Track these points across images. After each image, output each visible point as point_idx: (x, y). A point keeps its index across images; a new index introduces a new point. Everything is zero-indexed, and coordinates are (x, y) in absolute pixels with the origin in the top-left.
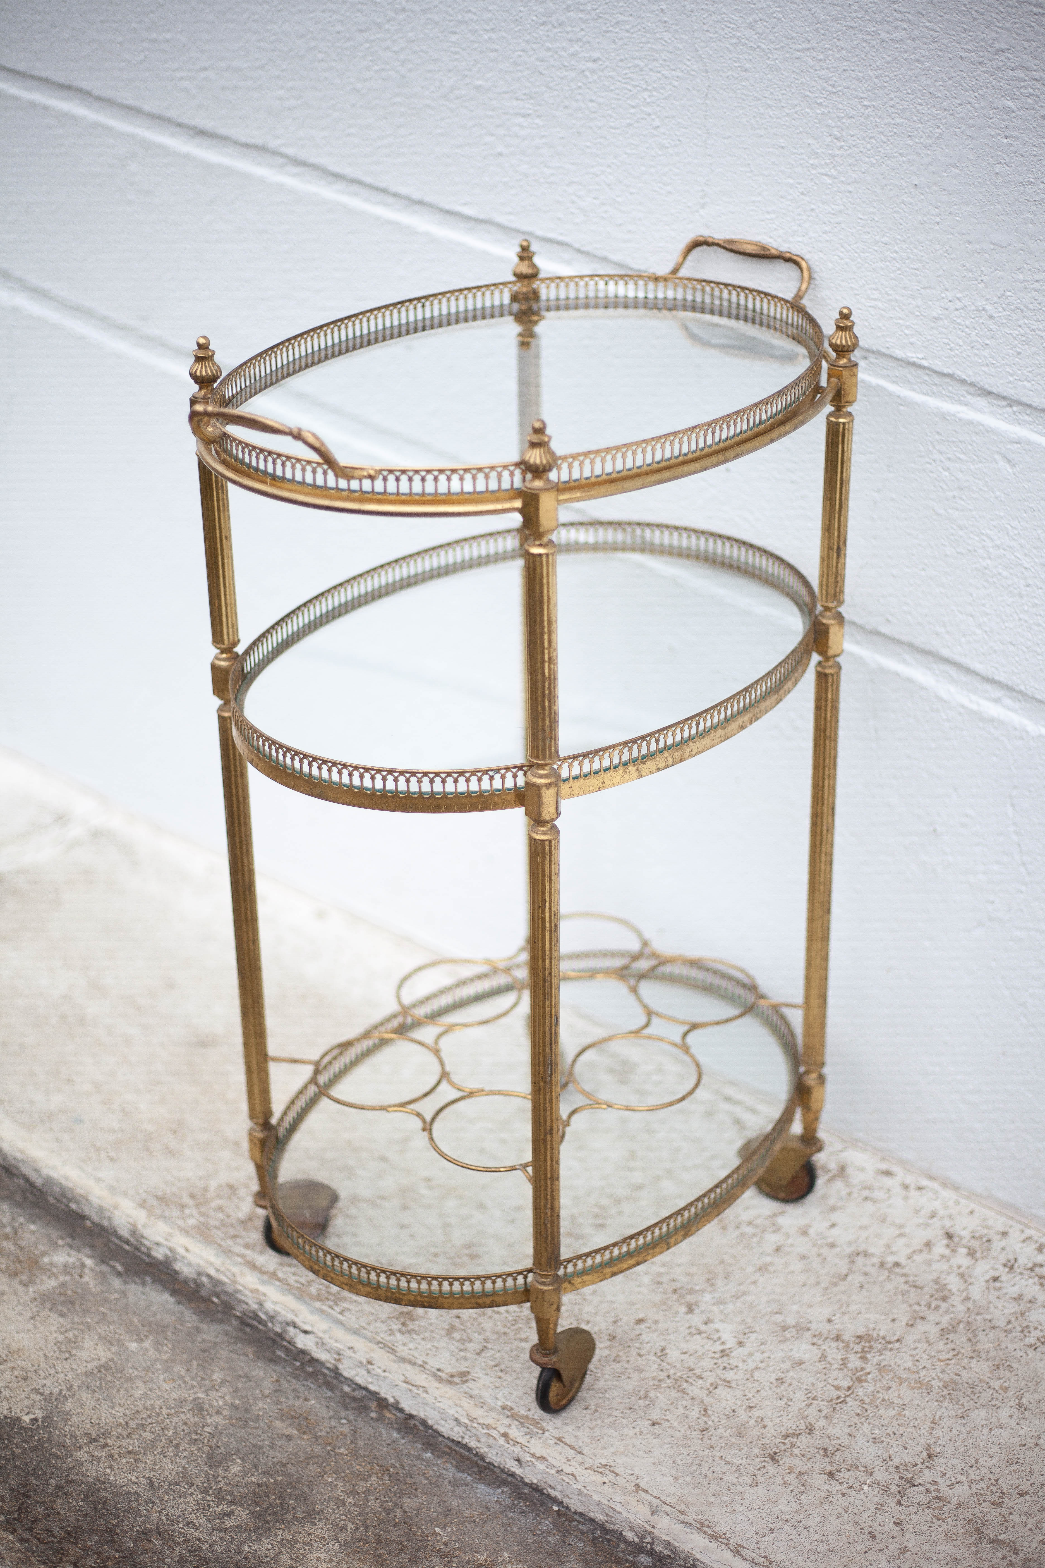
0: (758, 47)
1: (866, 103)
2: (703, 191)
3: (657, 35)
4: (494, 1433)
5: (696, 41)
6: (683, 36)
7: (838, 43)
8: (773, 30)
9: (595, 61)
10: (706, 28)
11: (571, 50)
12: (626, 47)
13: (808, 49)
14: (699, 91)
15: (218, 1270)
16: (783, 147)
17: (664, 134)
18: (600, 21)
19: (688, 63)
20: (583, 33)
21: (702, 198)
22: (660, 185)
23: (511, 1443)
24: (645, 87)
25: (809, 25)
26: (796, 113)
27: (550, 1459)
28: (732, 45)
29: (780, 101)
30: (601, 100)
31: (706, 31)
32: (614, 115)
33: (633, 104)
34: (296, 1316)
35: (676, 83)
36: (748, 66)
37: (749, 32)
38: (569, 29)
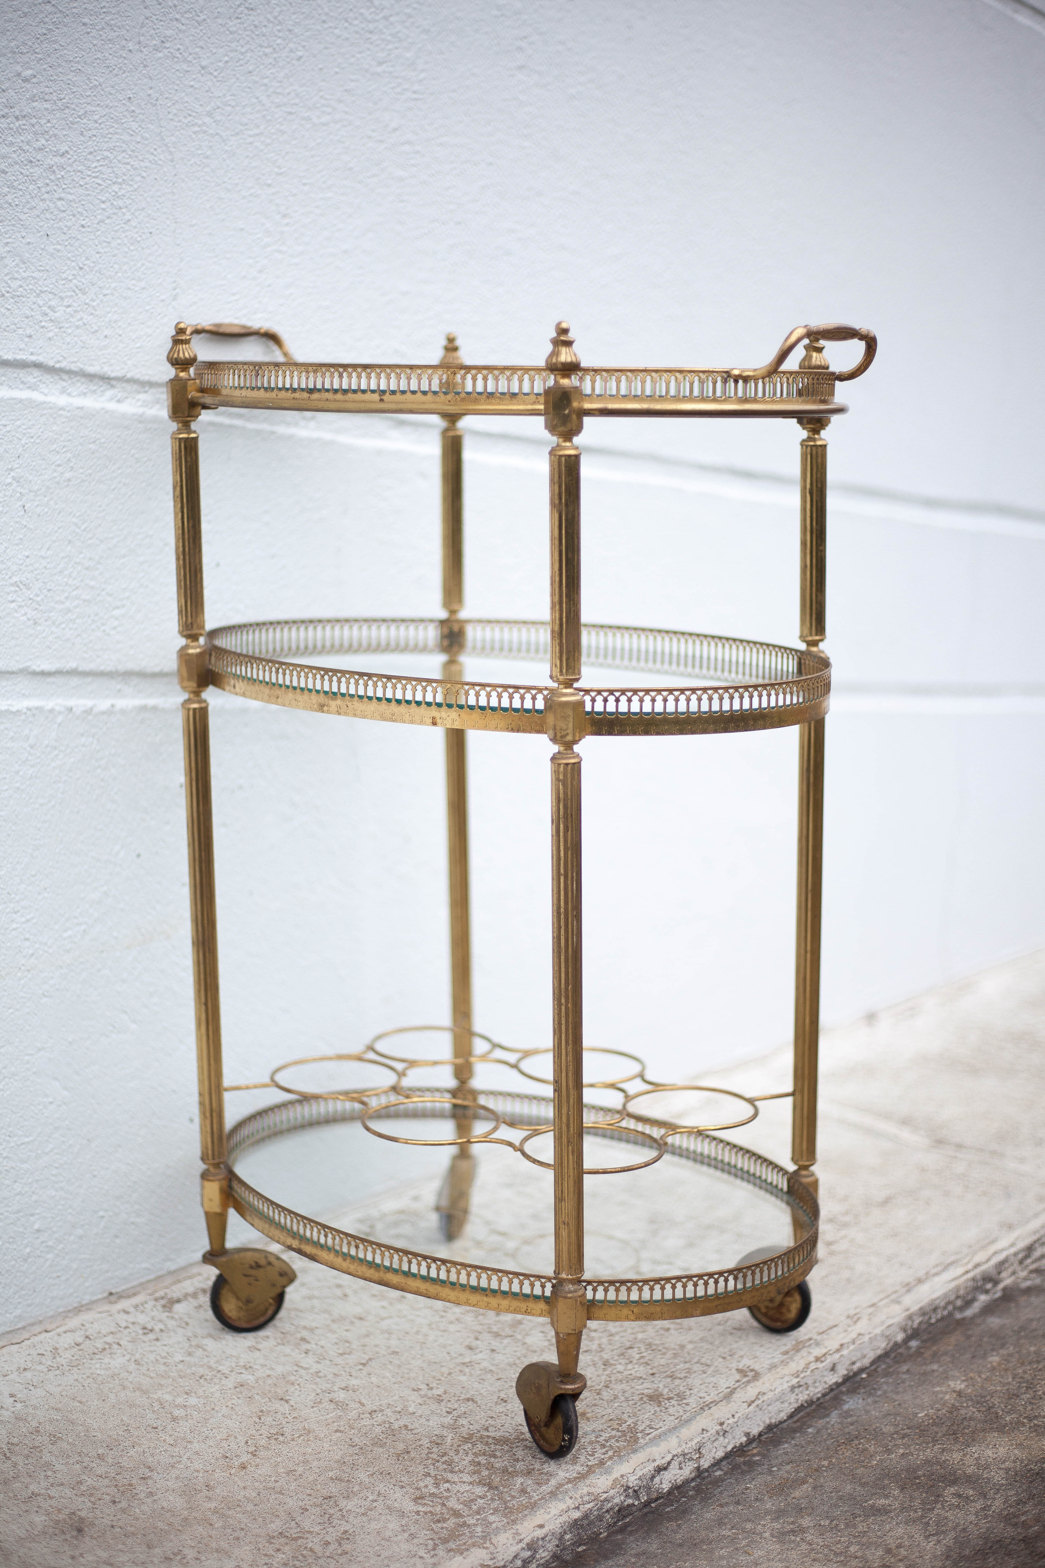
0: (217, 134)
1: (305, 181)
2: (175, 282)
3: (125, 125)
4: (813, 1366)
5: (163, 129)
6: (149, 126)
7: (282, 128)
8: (230, 118)
9: (62, 155)
10: (170, 116)
11: (38, 145)
12: (94, 138)
13: (257, 135)
14: (166, 181)
15: (578, 1508)
16: (242, 229)
17: (135, 227)
18: (67, 111)
19: (155, 153)
20: (49, 125)
21: (175, 289)
22: (133, 282)
23: (823, 1359)
24: (114, 180)
25: (258, 112)
26: (251, 195)
27: (845, 1341)
28: (194, 133)
29: (237, 184)
30: (70, 197)
31: (171, 120)
32: (84, 212)
33: (104, 199)
34: (654, 1460)
35: (144, 174)
36: (209, 153)
37: (207, 120)
38: (34, 121)
